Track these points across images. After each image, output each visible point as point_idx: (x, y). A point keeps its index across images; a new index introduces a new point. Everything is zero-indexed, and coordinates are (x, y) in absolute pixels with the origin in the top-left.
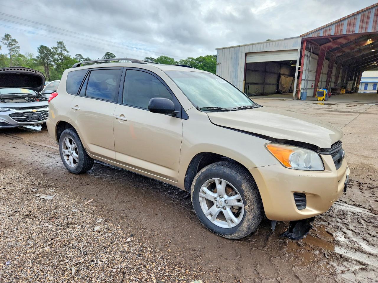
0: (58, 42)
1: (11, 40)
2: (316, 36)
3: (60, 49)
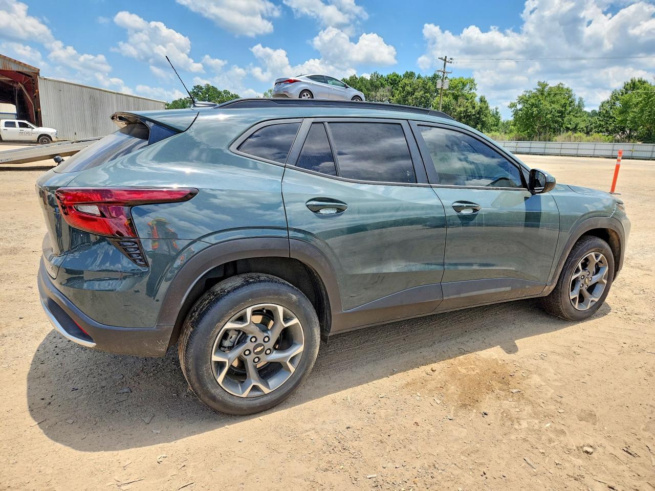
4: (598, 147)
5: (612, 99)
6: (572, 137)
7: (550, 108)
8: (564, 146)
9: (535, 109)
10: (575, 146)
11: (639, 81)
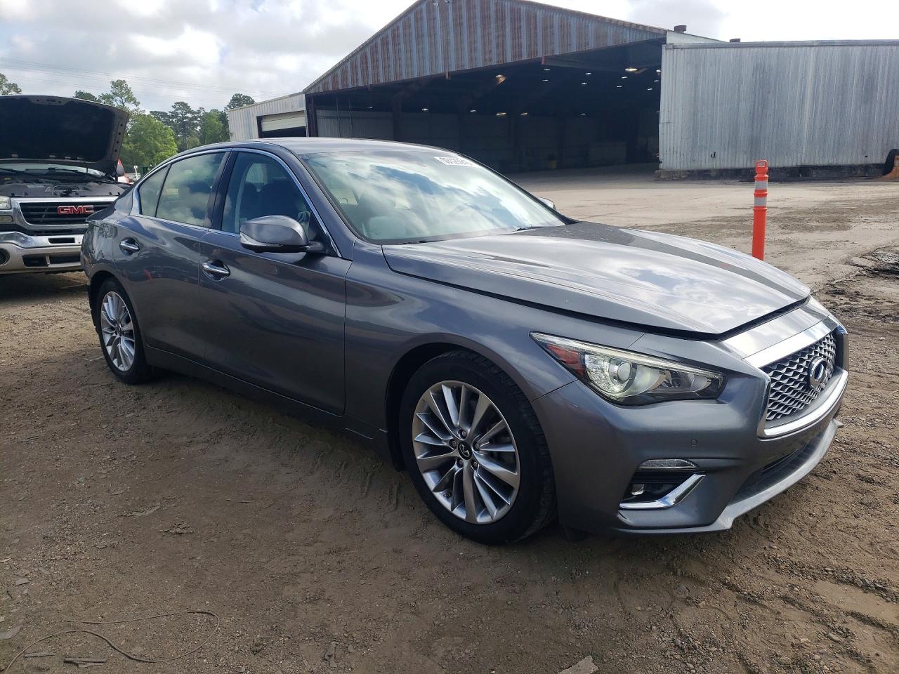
0: (113, 83)
1: (6, 86)
3: (118, 98)
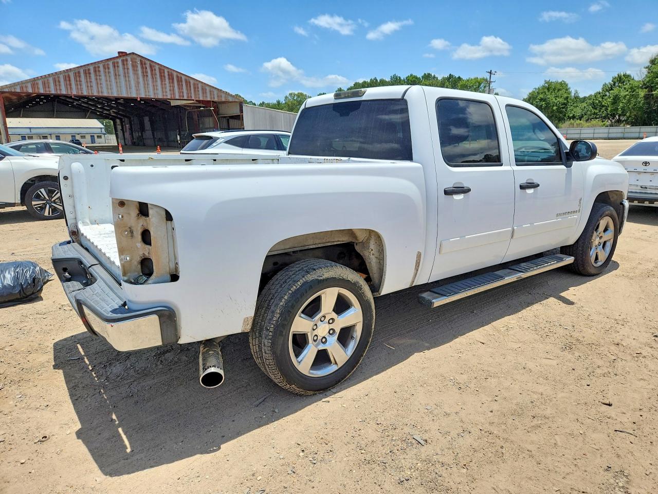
2: (13, 91)
4: (597, 131)
5: (603, 91)
6: (575, 124)
7: (556, 101)
8: (569, 132)
9: (544, 103)
10: (578, 131)
11: (624, 75)
